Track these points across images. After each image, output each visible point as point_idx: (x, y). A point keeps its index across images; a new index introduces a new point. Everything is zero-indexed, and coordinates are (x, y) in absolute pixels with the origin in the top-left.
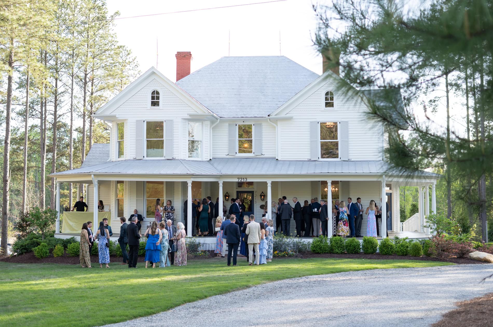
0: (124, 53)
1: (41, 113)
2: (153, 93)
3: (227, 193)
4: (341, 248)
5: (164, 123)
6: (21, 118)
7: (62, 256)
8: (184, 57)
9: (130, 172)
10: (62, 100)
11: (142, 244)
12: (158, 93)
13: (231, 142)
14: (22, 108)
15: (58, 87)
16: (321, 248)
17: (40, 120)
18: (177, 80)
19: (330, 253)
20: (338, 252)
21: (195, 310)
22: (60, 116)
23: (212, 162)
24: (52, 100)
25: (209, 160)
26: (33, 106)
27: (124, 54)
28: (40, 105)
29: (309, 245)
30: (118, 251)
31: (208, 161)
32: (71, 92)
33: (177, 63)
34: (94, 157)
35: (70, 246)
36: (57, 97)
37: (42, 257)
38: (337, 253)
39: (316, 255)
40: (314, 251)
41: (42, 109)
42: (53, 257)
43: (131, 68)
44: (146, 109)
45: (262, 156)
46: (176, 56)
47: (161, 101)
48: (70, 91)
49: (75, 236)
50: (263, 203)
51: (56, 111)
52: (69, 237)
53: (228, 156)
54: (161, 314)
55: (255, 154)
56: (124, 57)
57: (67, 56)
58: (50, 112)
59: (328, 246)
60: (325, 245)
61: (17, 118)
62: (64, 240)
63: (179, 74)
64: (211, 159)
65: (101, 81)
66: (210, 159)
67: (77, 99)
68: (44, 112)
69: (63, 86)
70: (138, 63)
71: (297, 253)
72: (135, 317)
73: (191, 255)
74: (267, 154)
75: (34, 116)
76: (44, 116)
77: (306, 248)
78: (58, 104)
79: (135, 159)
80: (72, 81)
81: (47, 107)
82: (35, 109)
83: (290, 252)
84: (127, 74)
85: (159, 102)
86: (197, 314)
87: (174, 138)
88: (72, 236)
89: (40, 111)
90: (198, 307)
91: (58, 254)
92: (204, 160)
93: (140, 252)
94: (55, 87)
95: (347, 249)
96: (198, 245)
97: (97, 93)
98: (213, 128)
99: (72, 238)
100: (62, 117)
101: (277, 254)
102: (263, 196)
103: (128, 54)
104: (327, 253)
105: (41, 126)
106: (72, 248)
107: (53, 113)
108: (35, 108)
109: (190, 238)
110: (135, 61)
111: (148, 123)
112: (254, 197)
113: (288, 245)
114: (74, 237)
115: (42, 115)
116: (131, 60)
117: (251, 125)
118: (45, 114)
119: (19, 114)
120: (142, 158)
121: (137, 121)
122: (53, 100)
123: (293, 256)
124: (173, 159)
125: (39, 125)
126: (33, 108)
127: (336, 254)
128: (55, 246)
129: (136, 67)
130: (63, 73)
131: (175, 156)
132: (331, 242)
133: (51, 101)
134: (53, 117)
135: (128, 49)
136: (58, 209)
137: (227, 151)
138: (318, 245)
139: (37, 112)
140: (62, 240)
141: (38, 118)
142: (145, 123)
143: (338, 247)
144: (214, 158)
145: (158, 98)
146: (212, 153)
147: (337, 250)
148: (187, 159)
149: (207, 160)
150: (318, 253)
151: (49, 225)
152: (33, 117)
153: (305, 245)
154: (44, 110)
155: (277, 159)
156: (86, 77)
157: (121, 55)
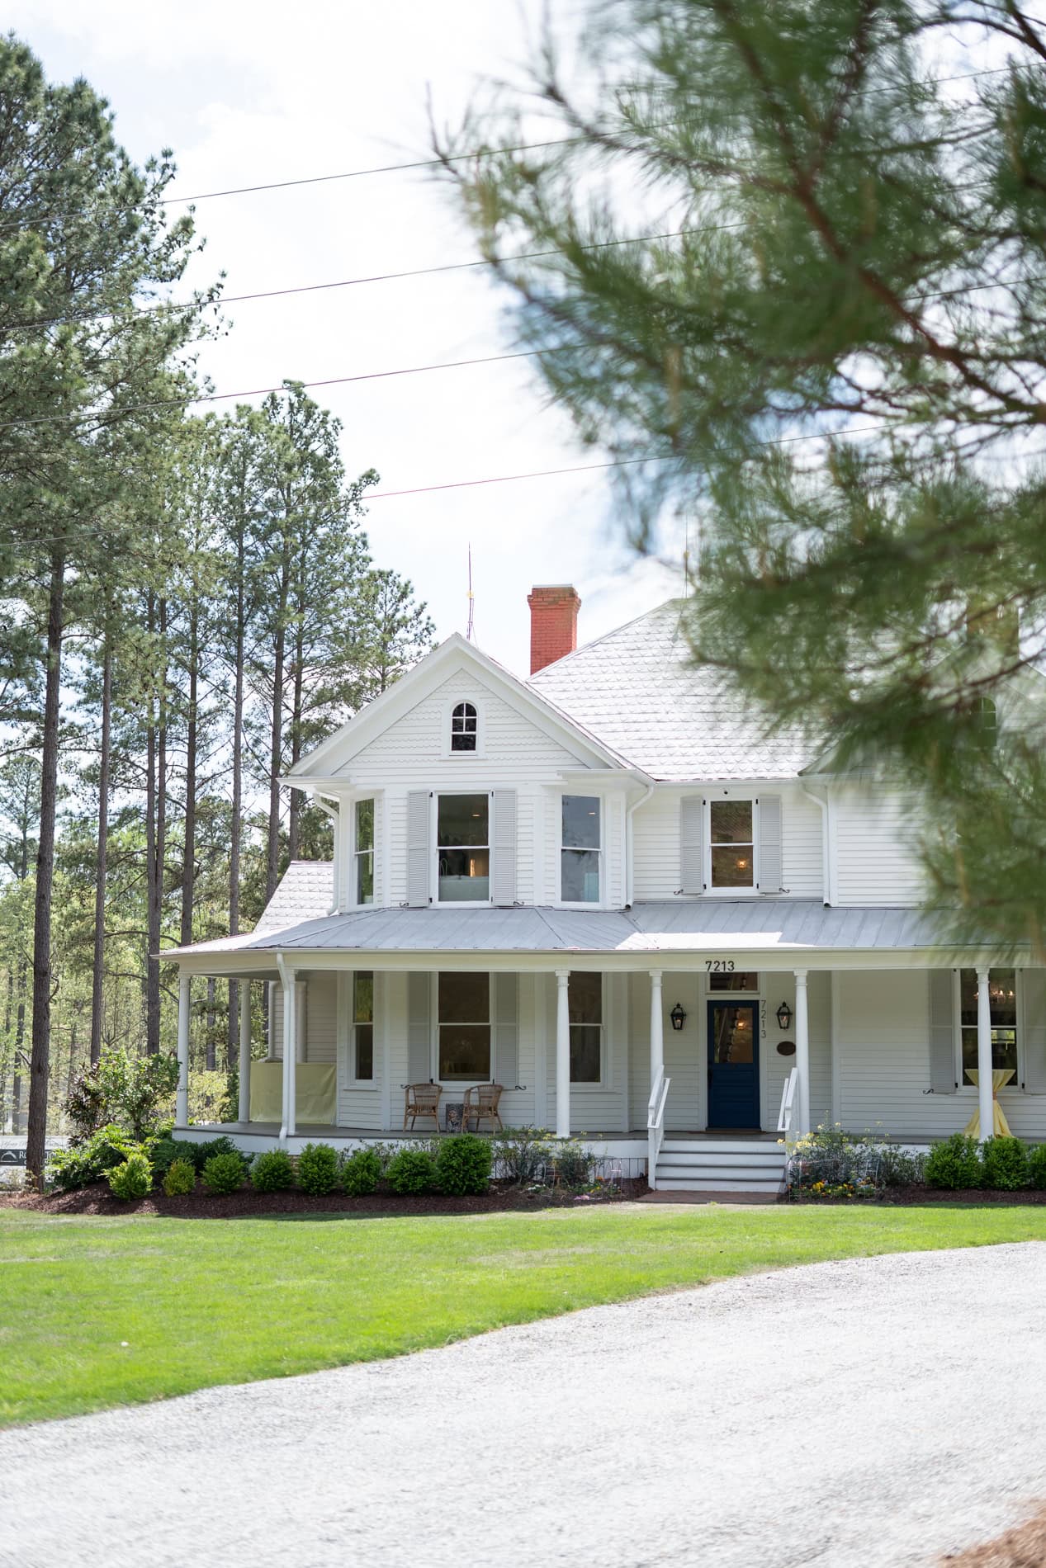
0: (387, 594)
1: (150, 773)
2: (458, 711)
3: (678, 1006)
4: (1018, 1171)
5: (490, 797)
6: (91, 790)
7: (189, 1193)
8: (555, 602)
9: (389, 944)
10: (211, 736)
11: (422, 1160)
12: (471, 711)
13: (688, 851)
14: (94, 758)
15: (198, 698)
16: (956, 1171)
17: (145, 794)
18: (533, 671)
19: (985, 1189)
20: (1007, 1186)
21: (525, 1345)
22: (205, 780)
23: (631, 915)
24: (182, 736)
25: (623, 907)
26: (127, 754)
27: (389, 596)
28: (146, 751)
29: (921, 1163)
30: (350, 1180)
31: (621, 912)
32: (234, 711)
33: (534, 621)
34: (293, 903)
35: (213, 1164)
36: (197, 727)
37: (132, 1195)
38: (1005, 1188)
39: (941, 1194)
40: (934, 1181)
41: (151, 761)
42: (165, 1195)
43: (411, 637)
44: (437, 757)
45: (784, 895)
46: (529, 601)
47: (480, 733)
48: (232, 707)
49: (230, 1136)
50: (784, 1037)
51: (191, 768)
52: (211, 1138)
53: (680, 897)
54: (424, 1355)
55: (763, 888)
56: (389, 605)
57: (224, 605)
58: (177, 769)
59: (979, 1165)
60: (967, 1165)
61: (80, 790)
62: (196, 1145)
63: (539, 653)
64: (630, 903)
65: (324, 677)
66: (628, 907)
67: (253, 731)
68: (157, 772)
69: (212, 694)
70: (431, 622)
71: (883, 1187)
72: (345, 1363)
73: (565, 1192)
74: (797, 888)
75: (130, 782)
76: (157, 783)
77: (913, 1174)
78: (200, 747)
79: (406, 907)
80: (239, 677)
81: (168, 755)
82: (133, 764)
83: (862, 1186)
84: (398, 654)
85: (474, 736)
86: (524, 1355)
87: (520, 844)
88: (221, 1136)
89: (146, 767)
90: (536, 1336)
91: (177, 1188)
92: (610, 907)
93: (414, 1184)
94: (189, 695)
95: (1037, 1174)
96: (585, 1161)
97: (310, 712)
98: (634, 814)
99: (221, 1141)
100: (210, 783)
101: (823, 1190)
102: (786, 1013)
103: (404, 595)
104: (975, 1188)
105: (150, 812)
106: (218, 1169)
107: (184, 771)
108: (132, 759)
109: (562, 1140)
110: (423, 617)
111: (443, 800)
112: (761, 1020)
113: (858, 1163)
114: (225, 1138)
115: (151, 779)
116: (410, 613)
117: (750, 803)
118: (162, 776)
119: (88, 777)
120: (425, 903)
121: (411, 794)
122: (185, 735)
123: (872, 1196)
124: (516, 906)
125: (145, 807)
126: (128, 760)
127: (1003, 1190)
128: (169, 1164)
129: (425, 633)
130: (212, 656)
131: (523, 898)
132: (986, 1154)
133: (178, 739)
134: (185, 785)
135: (402, 581)
136: (182, 1057)
137: (678, 881)
138: (946, 1164)
139: (139, 771)
140: (194, 1146)
141: (142, 788)
142: (435, 800)
143: (1008, 1170)
144: (638, 903)
145: (472, 726)
146: (631, 887)
147: (1005, 1181)
148: (556, 906)
149: (618, 907)
150: (947, 1188)
151: (155, 1103)
152: (126, 784)
153: (910, 1162)
154: (157, 763)
155: (827, 905)
156: (279, 666)
157: (380, 598)
